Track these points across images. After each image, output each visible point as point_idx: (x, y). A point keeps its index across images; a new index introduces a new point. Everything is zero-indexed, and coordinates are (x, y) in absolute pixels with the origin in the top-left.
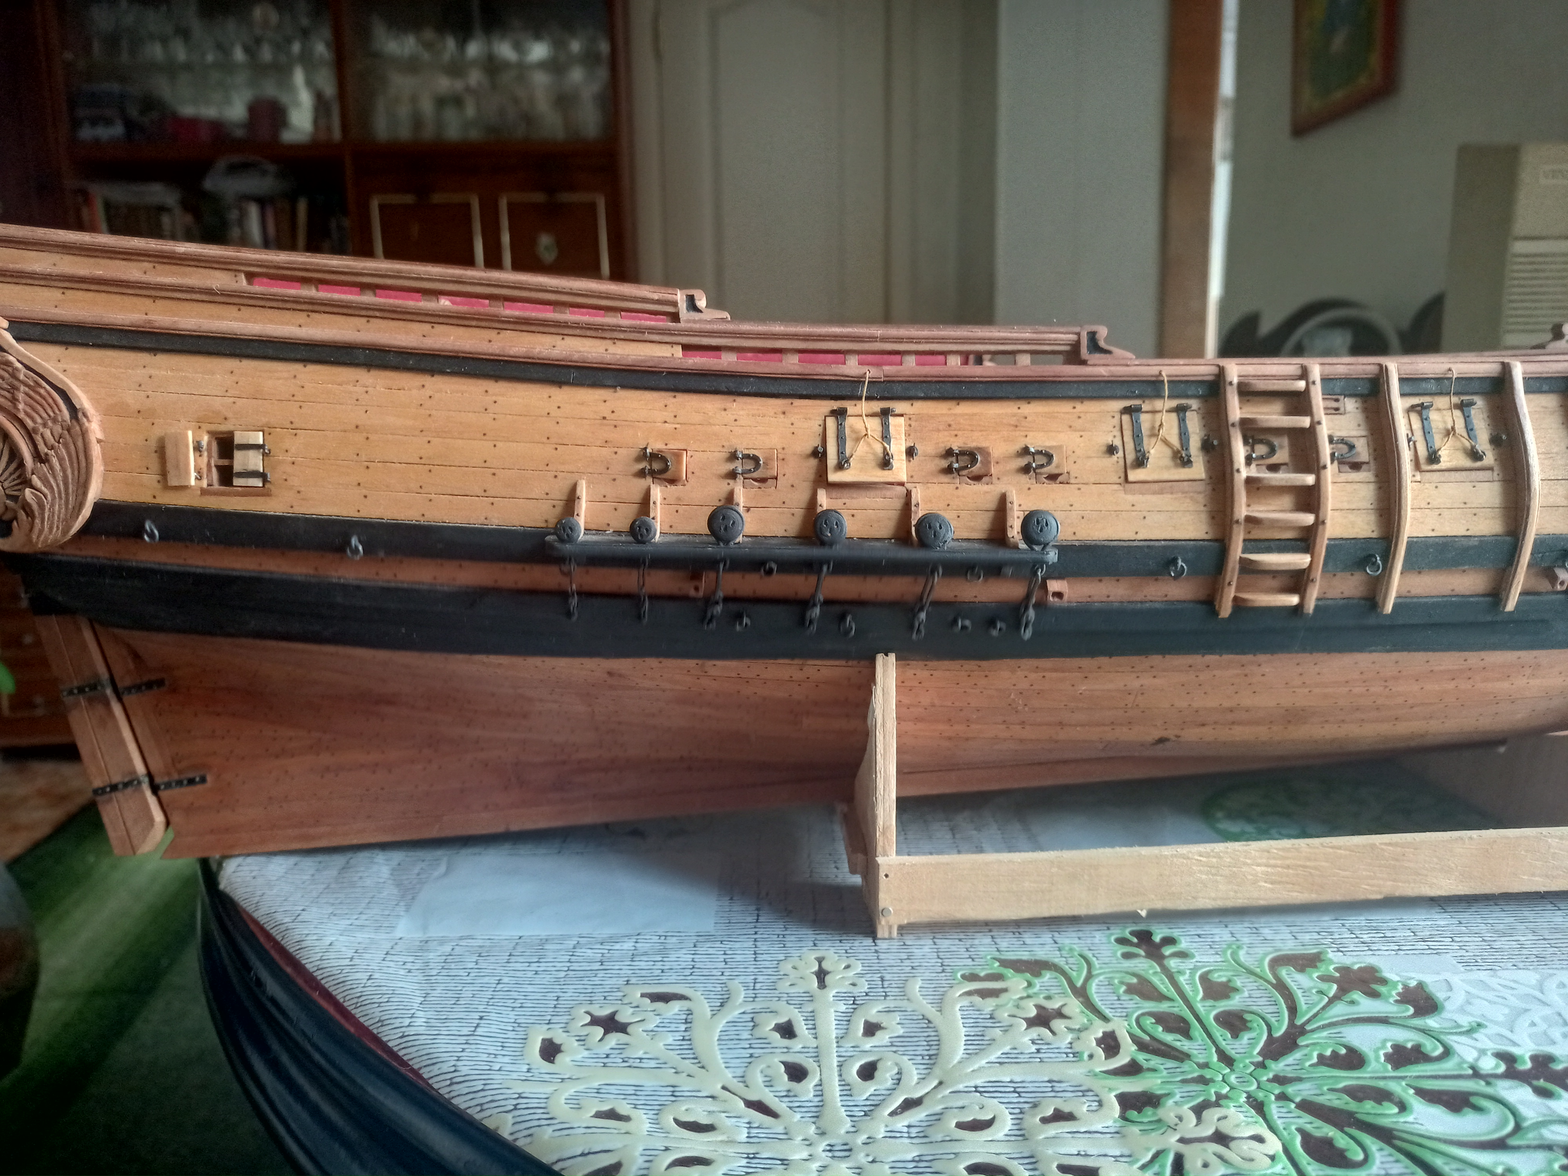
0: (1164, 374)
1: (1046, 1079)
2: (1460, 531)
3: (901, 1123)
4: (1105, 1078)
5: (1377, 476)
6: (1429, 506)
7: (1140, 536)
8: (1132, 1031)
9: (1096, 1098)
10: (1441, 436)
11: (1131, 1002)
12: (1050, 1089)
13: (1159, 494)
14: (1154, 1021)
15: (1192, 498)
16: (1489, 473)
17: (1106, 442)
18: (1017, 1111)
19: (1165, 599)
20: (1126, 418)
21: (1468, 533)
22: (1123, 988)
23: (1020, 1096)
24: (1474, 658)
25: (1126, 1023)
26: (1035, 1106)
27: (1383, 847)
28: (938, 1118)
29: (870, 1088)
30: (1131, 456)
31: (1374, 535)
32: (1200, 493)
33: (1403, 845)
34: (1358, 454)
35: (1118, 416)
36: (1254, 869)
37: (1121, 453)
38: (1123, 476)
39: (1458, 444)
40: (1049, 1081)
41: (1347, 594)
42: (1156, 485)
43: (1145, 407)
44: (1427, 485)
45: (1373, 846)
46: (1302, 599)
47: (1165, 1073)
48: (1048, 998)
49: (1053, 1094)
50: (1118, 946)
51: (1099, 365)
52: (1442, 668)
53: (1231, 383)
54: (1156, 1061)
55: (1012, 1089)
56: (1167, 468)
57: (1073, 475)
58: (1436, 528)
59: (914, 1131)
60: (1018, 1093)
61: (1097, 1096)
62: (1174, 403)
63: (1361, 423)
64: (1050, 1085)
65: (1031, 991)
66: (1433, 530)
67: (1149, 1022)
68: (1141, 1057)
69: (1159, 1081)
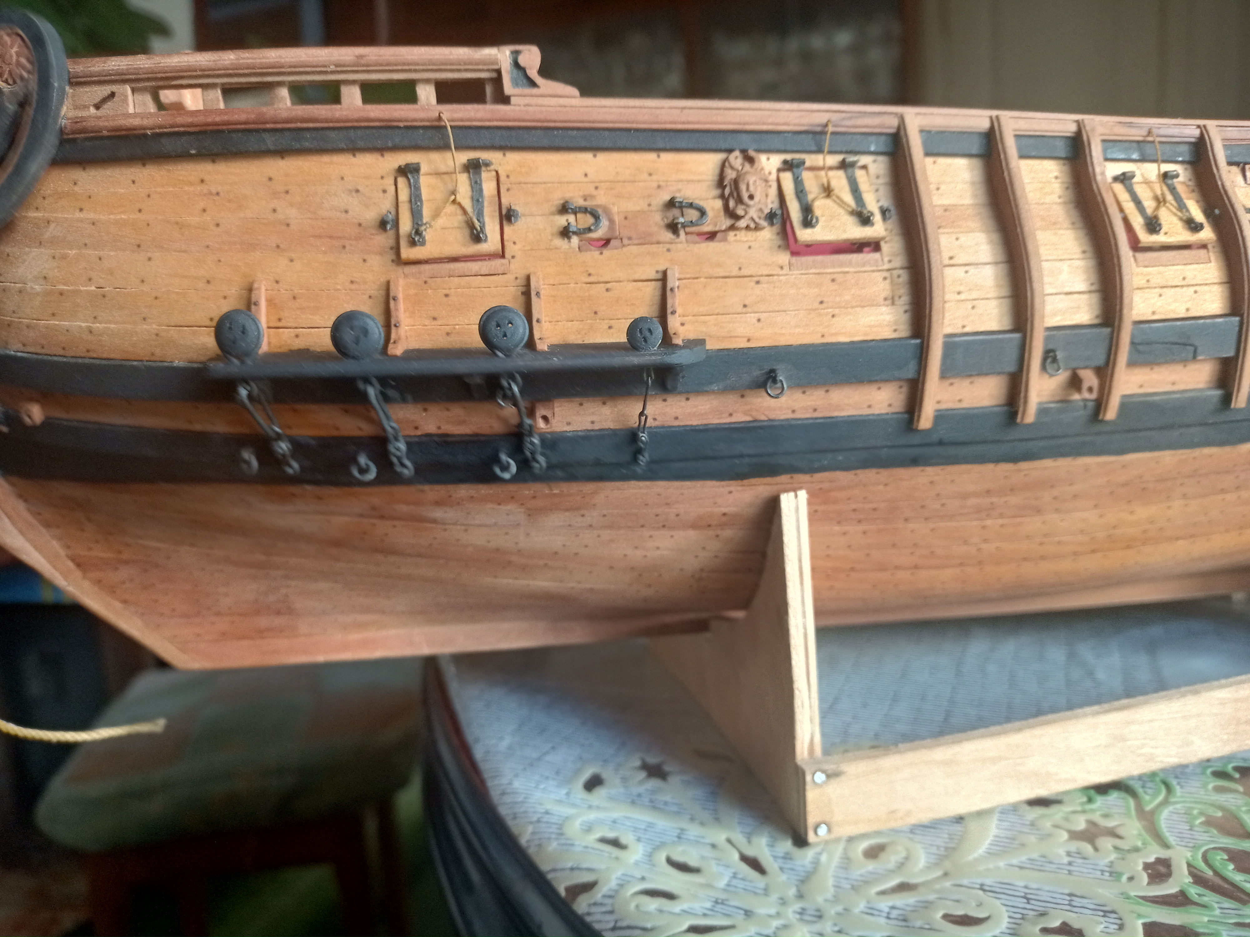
1: (1067, 891)
3: (884, 904)
4: (1139, 904)
8: (1194, 863)
9: (1118, 922)
11: (1206, 834)
12: (1067, 902)
14: (1226, 857)
18: (1019, 916)
22: (1202, 819)
23: (1028, 903)
25: (1189, 855)
26: (1043, 914)
28: (927, 905)
29: (871, 866)
40: (1070, 895)
47: (1217, 912)
48: (1106, 816)
49: (1068, 908)
50: (1212, 779)
54: (1210, 898)
55: (1023, 894)
59: (894, 914)
60: (1028, 899)
61: (1121, 919)
64: (1068, 898)
65: (1089, 807)
67: (1219, 858)
68: (1194, 891)
69: (1206, 919)
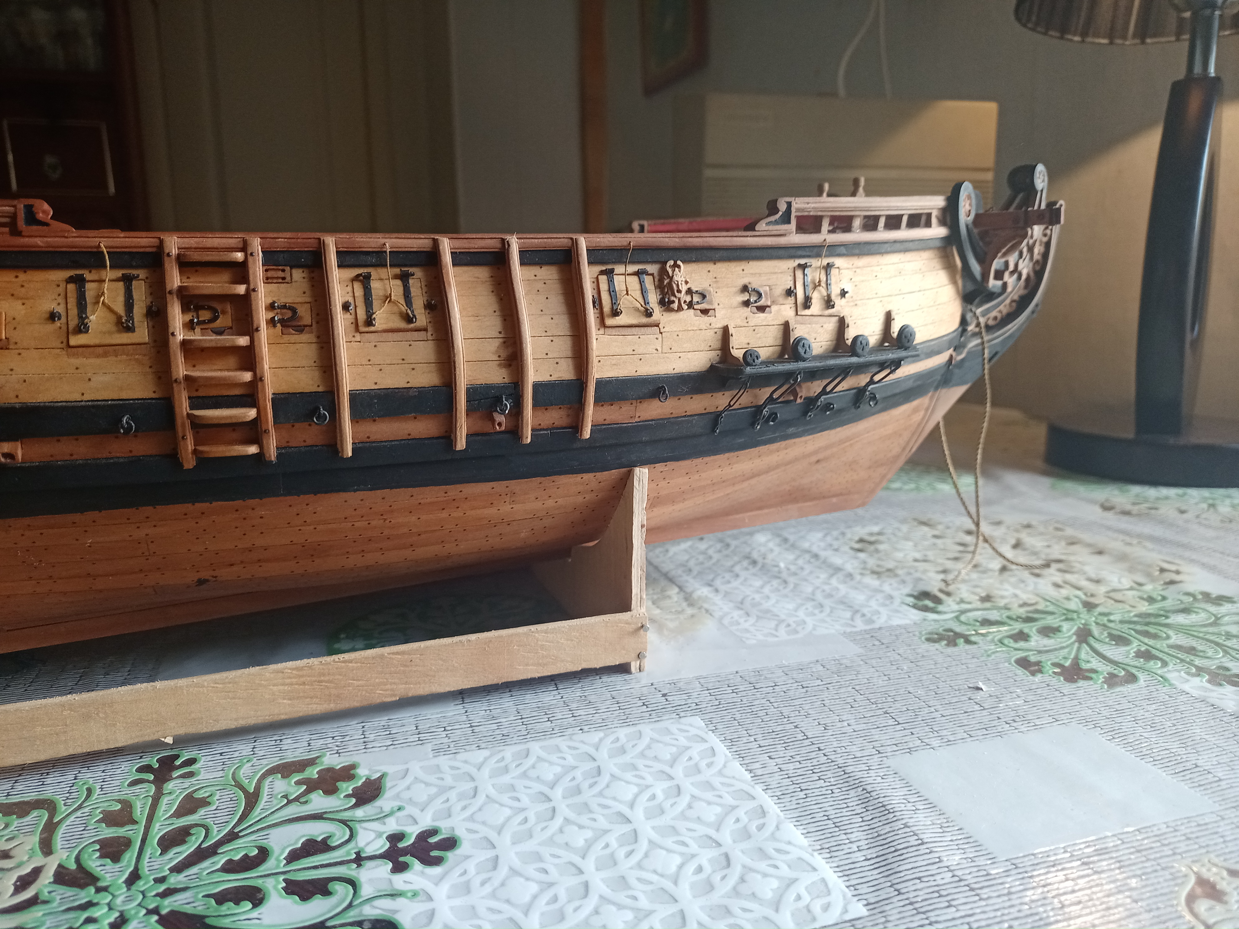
0: (102, 245)
2: (402, 384)
5: (318, 337)
6: (370, 363)
7: (87, 397)
10: (380, 302)
13: (103, 357)
15: (137, 360)
16: (423, 333)
17: (49, 309)
19: (131, 455)
20: (71, 287)
21: (409, 385)
24: (453, 491)
27: (391, 656)
30: (73, 322)
31: (320, 389)
32: (145, 355)
33: (409, 653)
34: (301, 318)
35: (63, 285)
36: (271, 690)
37: (63, 319)
38: (65, 341)
39: (395, 309)
41: (309, 442)
42: (100, 349)
43: (88, 276)
44: (367, 344)
45: (382, 657)
46: (261, 447)
51: (36, 237)
52: (429, 500)
53: (168, 255)
56: (110, 333)
57: (12, 341)
58: (378, 382)
62: (119, 273)
63: (306, 290)
66: (376, 383)
